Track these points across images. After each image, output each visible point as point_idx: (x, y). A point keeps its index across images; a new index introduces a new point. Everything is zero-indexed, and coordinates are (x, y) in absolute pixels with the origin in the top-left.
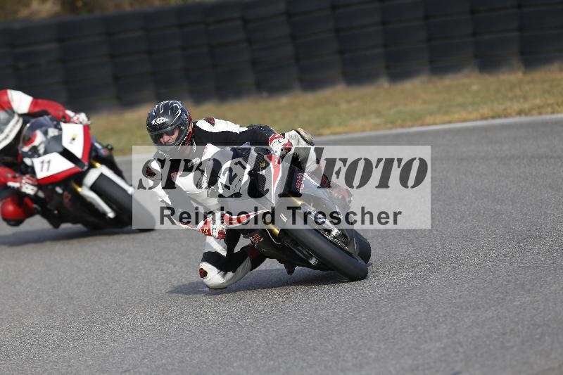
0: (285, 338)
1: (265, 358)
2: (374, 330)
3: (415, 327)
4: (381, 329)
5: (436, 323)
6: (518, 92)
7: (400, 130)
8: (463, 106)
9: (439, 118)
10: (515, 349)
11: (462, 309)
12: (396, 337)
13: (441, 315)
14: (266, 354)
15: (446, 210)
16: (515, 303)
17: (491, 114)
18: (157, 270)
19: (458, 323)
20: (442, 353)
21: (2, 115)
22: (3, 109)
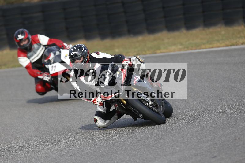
0: (140, 141)
1: (131, 150)
2: (179, 138)
3: (196, 136)
4: (182, 137)
5: (206, 135)
6: (242, 35)
7: (190, 51)
8: (218, 41)
9: (208, 46)
10: (240, 146)
11: (217, 129)
12: (188, 141)
13: (208, 131)
14: (132, 148)
15: (210, 86)
16: (240, 127)
17: (230, 44)
18: (84, 112)
19: (215, 135)
20: (208, 148)
21: (35, 46)
22: (36, 43)
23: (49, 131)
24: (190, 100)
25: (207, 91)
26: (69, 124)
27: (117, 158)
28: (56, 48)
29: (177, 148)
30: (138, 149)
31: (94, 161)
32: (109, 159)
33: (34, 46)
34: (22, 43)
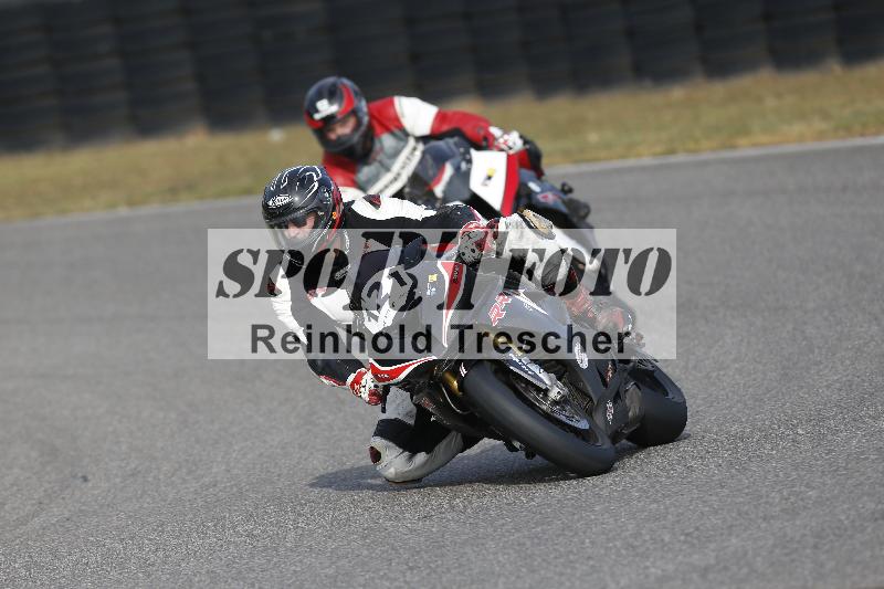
21: (387, 141)
22: (388, 130)
23: (346, 430)
24: (857, 316)
27: (591, 529)
28: (456, 144)
30: (669, 495)
31: (512, 538)
32: (564, 530)
33: (381, 142)
34: (332, 130)
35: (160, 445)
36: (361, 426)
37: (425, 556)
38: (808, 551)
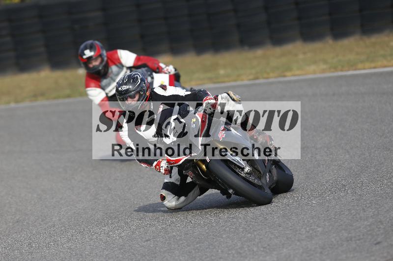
0: (259, 218)
2: (321, 212)
3: (349, 210)
4: (326, 212)
5: (365, 207)
8: (384, 57)
9: (367, 65)
11: (383, 198)
12: (336, 217)
13: (368, 202)
14: (245, 229)
15: (372, 129)
19: (379, 208)
20: (369, 229)
21: (114, 68)
22: (115, 64)
23: (112, 202)
24: (339, 151)
25: (367, 137)
26: (145, 190)
27: (221, 245)
28: (146, 71)
29: (318, 229)
30: (256, 230)
31: (186, 249)
32: (209, 246)
33: (111, 69)
34: (91, 63)
35: (29, 208)
36: (118, 200)
37: (148, 258)
38: (318, 255)
